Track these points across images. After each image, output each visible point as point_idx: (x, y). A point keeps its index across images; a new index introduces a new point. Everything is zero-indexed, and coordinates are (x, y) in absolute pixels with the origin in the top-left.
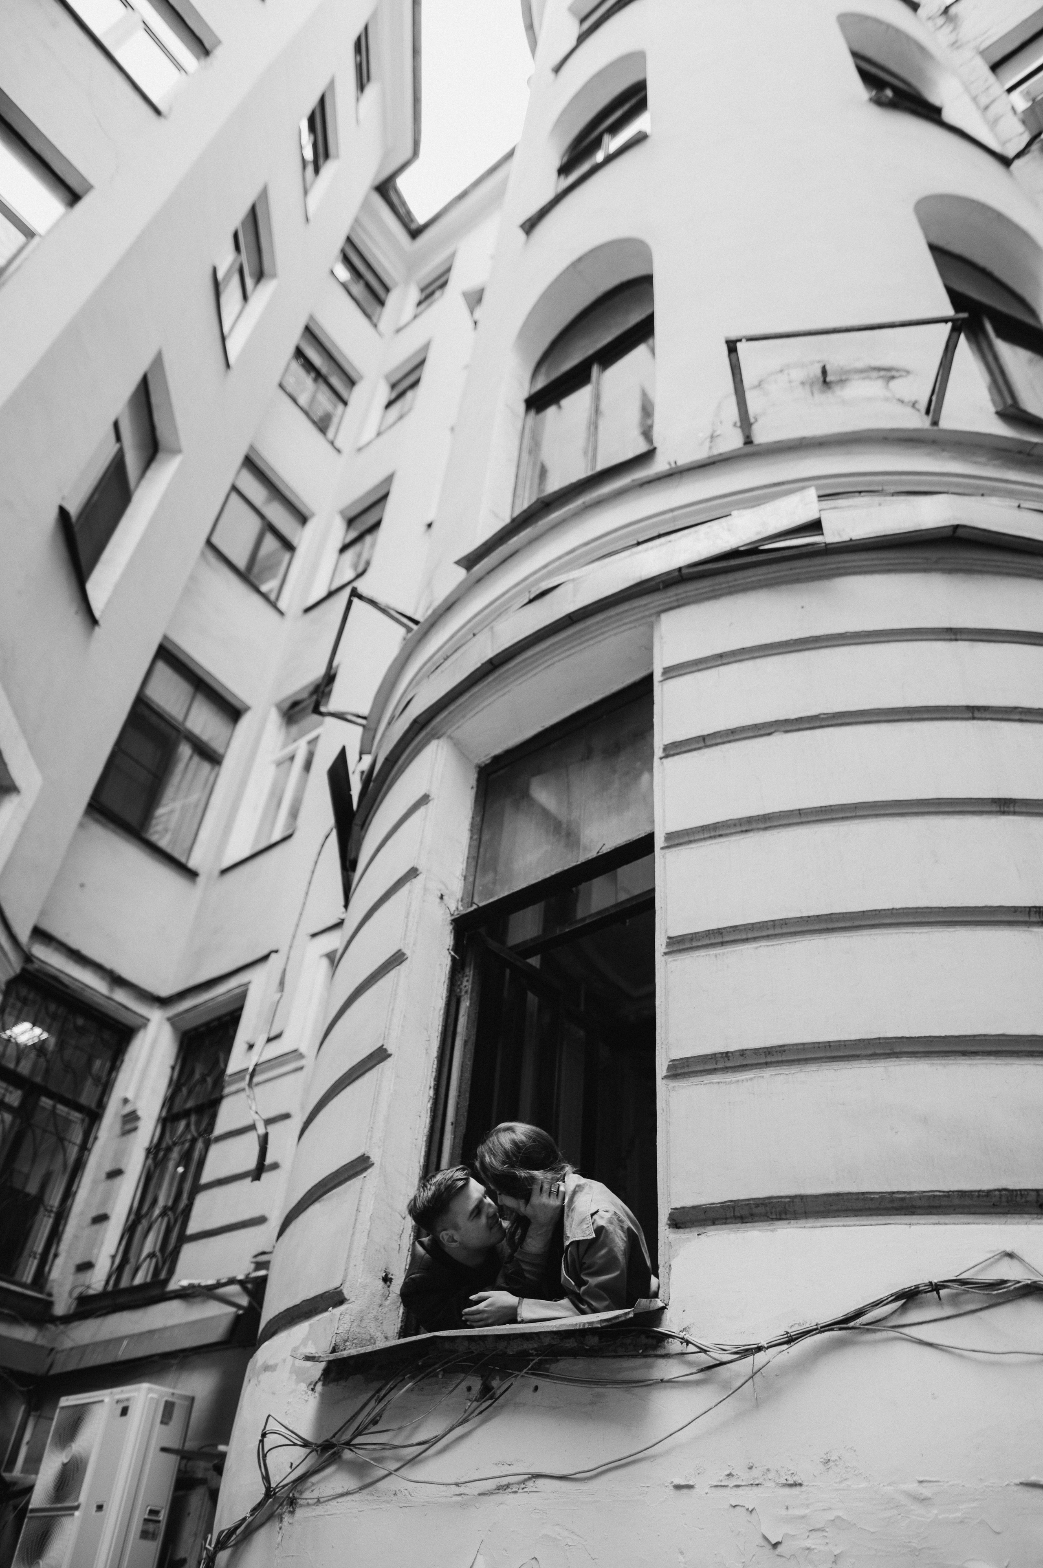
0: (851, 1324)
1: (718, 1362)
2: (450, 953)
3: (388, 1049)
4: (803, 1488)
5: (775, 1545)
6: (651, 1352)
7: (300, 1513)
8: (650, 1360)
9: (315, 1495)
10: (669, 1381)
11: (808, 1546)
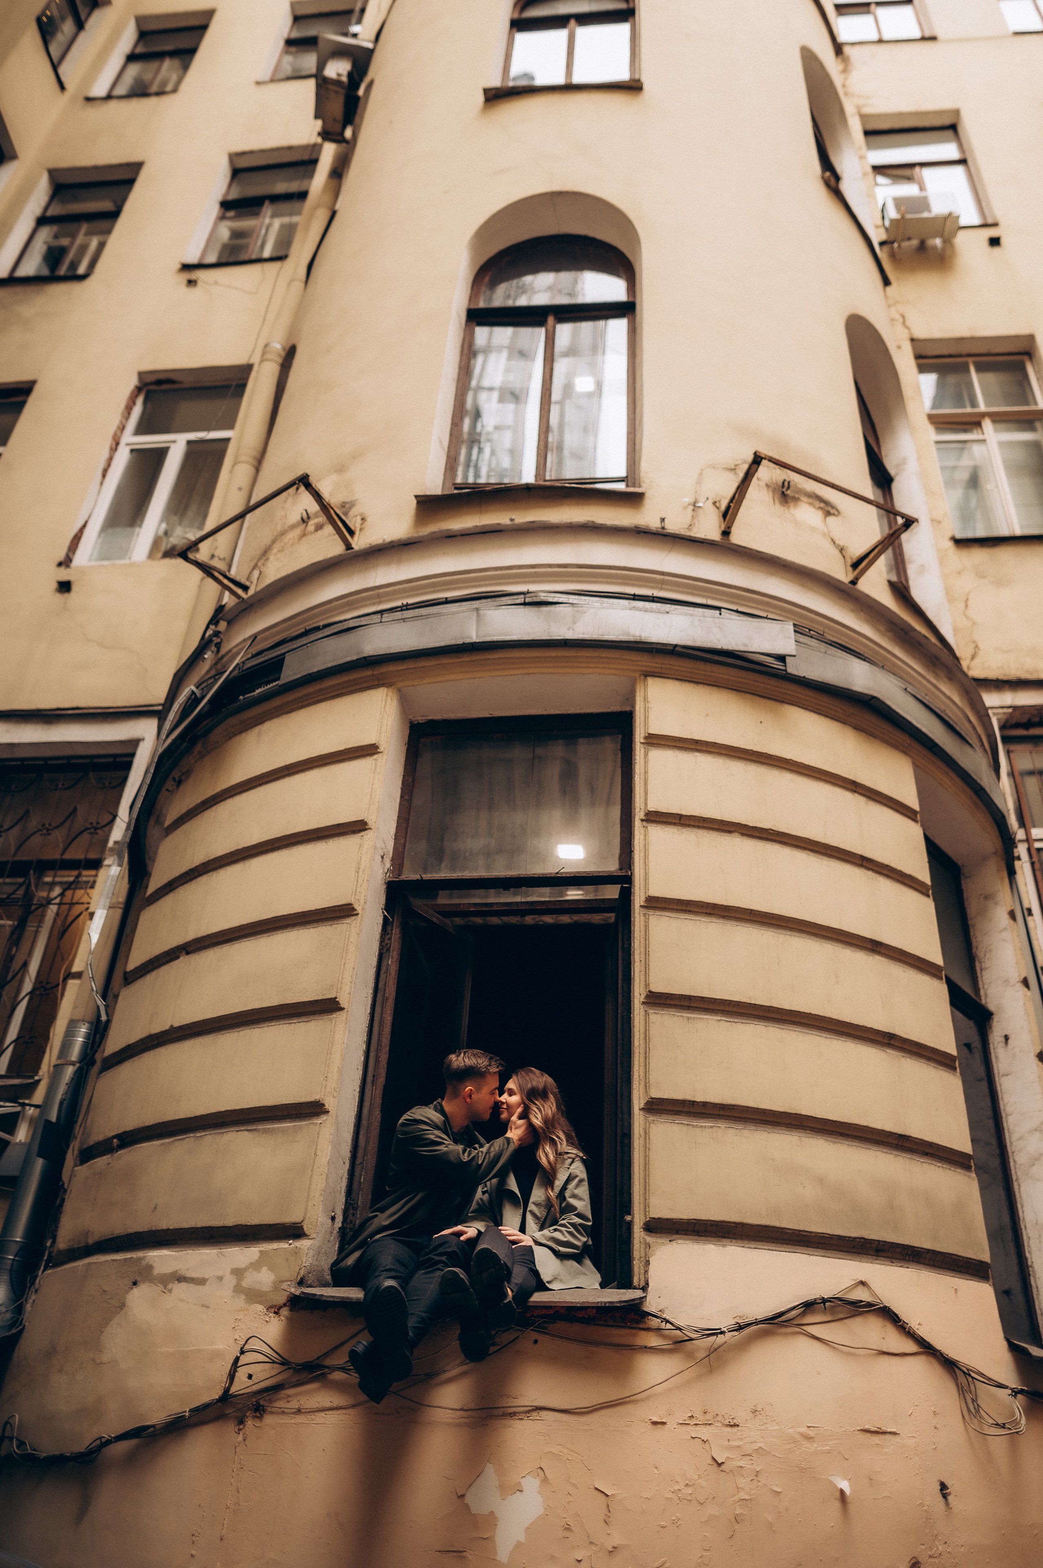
0: (776, 1321)
1: (688, 1338)
2: (383, 912)
3: (340, 1002)
4: (739, 1428)
5: (720, 1465)
6: (635, 1325)
7: (271, 1419)
8: (634, 1331)
9: (294, 1405)
10: (651, 1348)
11: (741, 1465)
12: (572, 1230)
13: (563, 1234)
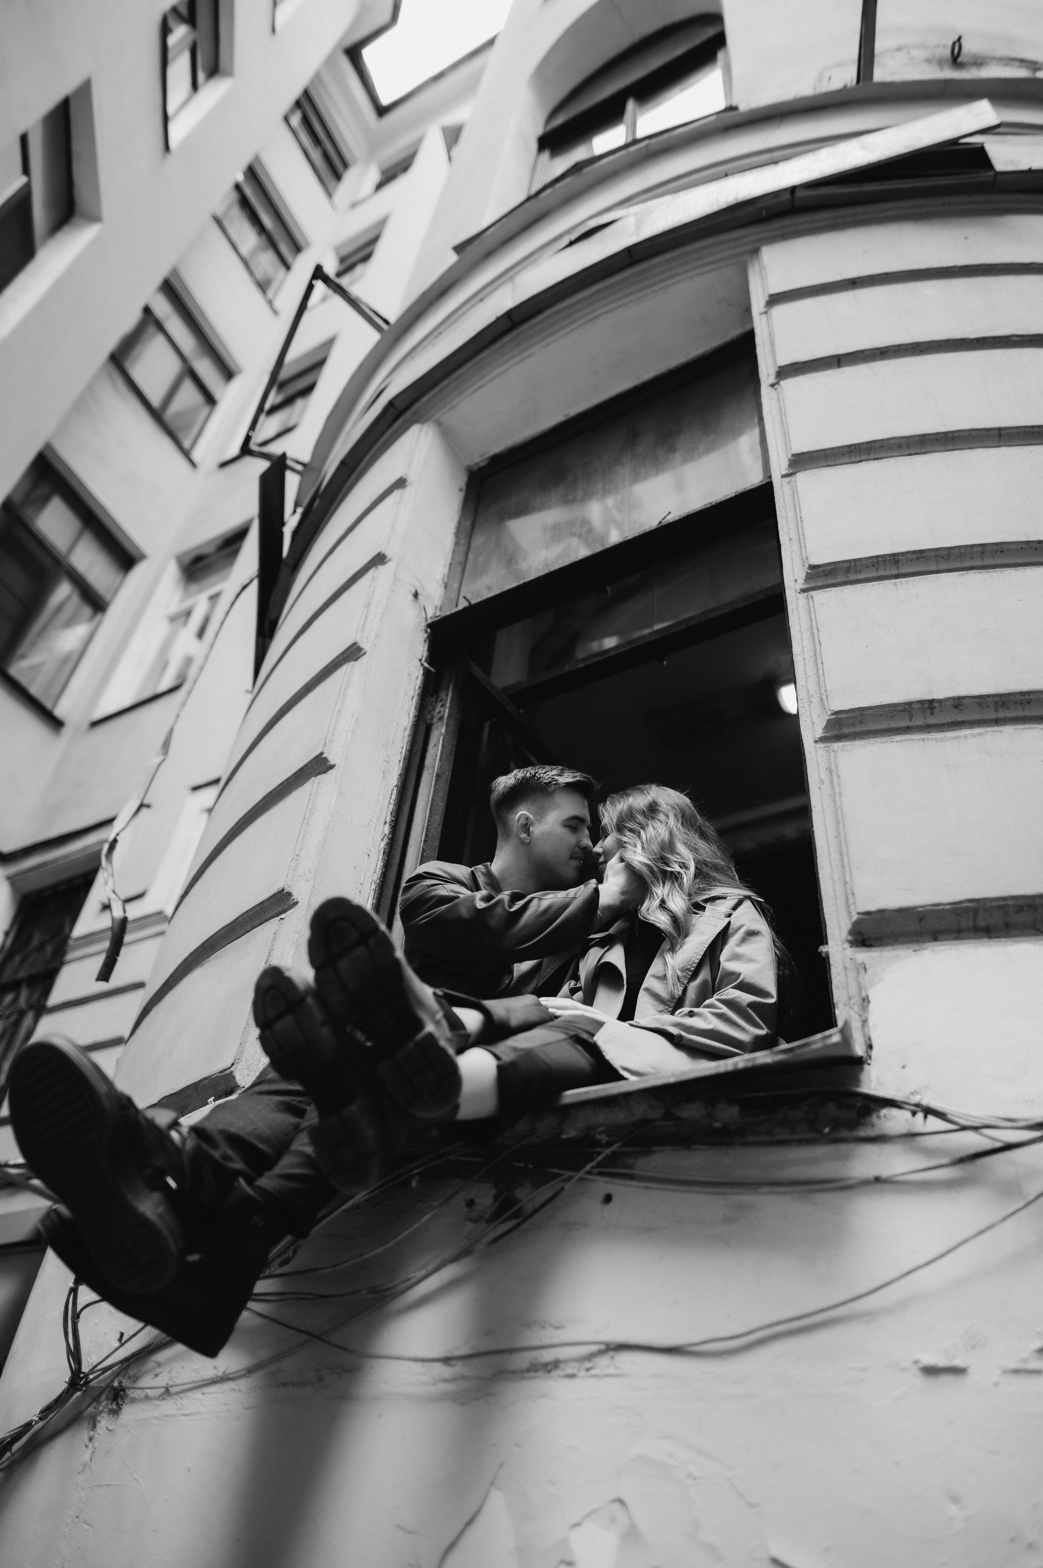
1: (997, 1145)
2: (422, 665)
3: (330, 759)
6: (845, 1134)
7: (129, 1413)
8: (843, 1147)
9: (162, 1380)
12: (725, 1009)
13: (706, 1019)
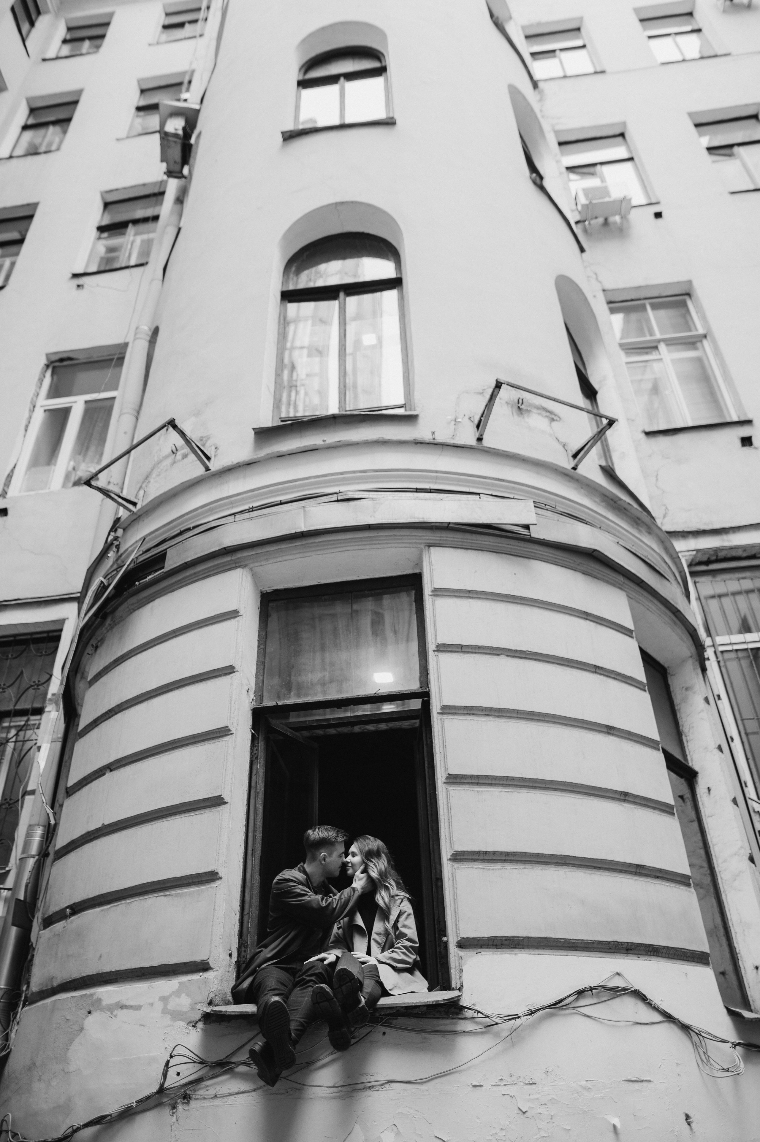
0: (557, 1006)
1: (495, 1023)
2: (251, 731)
3: (225, 799)
4: (536, 1085)
5: (524, 1113)
6: (455, 1016)
7: (195, 1104)
8: (455, 1021)
9: (211, 1092)
10: (468, 1032)
11: (540, 1112)
12: (404, 950)
13: (398, 954)
